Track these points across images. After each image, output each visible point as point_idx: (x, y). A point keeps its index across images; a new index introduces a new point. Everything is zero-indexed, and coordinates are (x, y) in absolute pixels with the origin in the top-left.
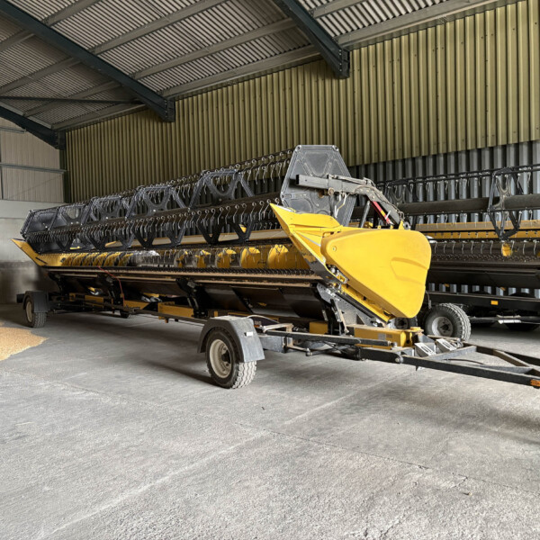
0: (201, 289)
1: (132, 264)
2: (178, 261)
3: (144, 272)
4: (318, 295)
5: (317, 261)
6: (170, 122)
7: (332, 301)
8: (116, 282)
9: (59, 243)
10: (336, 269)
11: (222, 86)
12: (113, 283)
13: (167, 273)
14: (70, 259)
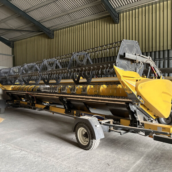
0: (69, 102)
1: (39, 91)
2: (59, 90)
3: (45, 94)
4: (129, 108)
5: (133, 93)
6: (52, 39)
7: (135, 111)
8: (33, 97)
9: (11, 81)
10: (140, 97)
11: (71, 26)
12: (31, 97)
13: (55, 95)
14: (14, 87)
